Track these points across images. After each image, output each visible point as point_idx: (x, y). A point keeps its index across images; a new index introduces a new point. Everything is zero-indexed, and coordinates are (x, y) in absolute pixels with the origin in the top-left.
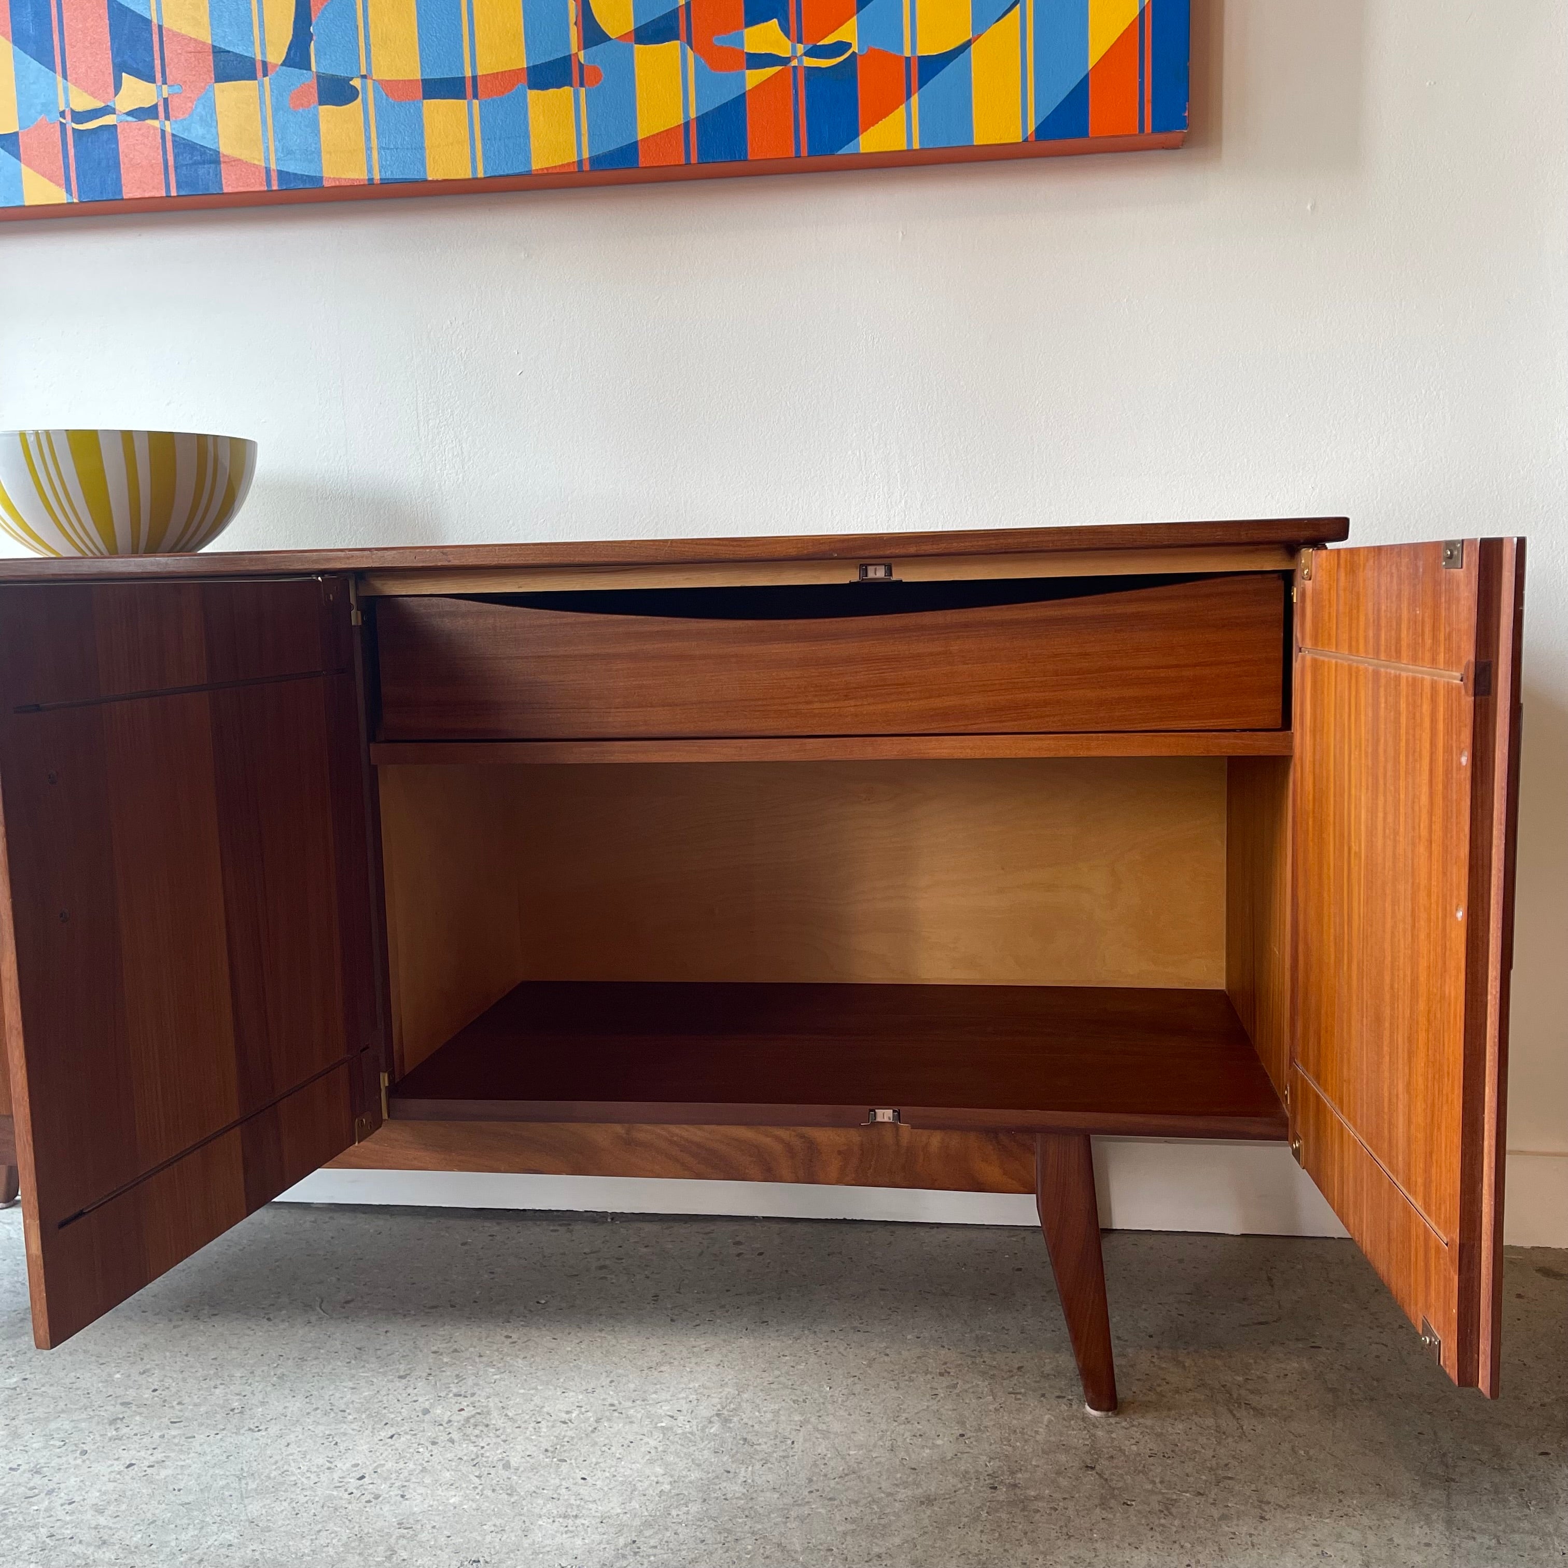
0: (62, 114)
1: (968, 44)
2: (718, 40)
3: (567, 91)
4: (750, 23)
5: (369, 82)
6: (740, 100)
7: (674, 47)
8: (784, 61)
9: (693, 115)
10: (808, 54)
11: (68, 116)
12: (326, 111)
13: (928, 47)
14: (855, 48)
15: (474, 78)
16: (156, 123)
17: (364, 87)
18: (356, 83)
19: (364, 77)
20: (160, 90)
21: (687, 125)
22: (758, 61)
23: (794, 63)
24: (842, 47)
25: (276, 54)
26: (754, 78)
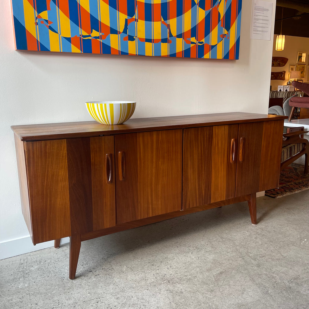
0: (80, 35)
1: (217, 44)
2: (188, 39)
3: (167, 44)
4: (191, 37)
5: (137, 38)
6: (190, 49)
7: (181, 39)
8: (195, 43)
9: (184, 50)
10: (199, 43)
11: (82, 36)
12: (129, 42)
13: (213, 44)
14: (204, 43)
15: (153, 39)
16: (99, 40)
17: (136, 39)
18: (135, 37)
19: (136, 37)
20: (100, 34)
21: (183, 51)
22: (193, 43)
23: (197, 44)
24: (202, 42)
25: (121, 30)
26: (192, 45)
